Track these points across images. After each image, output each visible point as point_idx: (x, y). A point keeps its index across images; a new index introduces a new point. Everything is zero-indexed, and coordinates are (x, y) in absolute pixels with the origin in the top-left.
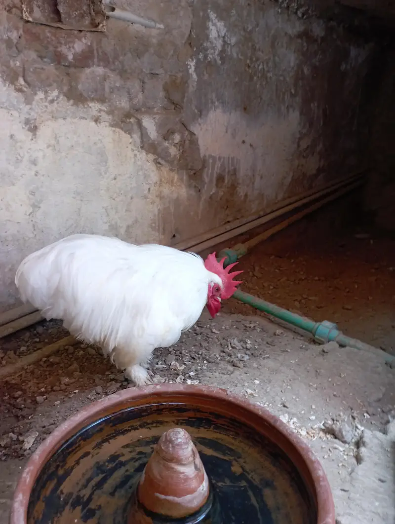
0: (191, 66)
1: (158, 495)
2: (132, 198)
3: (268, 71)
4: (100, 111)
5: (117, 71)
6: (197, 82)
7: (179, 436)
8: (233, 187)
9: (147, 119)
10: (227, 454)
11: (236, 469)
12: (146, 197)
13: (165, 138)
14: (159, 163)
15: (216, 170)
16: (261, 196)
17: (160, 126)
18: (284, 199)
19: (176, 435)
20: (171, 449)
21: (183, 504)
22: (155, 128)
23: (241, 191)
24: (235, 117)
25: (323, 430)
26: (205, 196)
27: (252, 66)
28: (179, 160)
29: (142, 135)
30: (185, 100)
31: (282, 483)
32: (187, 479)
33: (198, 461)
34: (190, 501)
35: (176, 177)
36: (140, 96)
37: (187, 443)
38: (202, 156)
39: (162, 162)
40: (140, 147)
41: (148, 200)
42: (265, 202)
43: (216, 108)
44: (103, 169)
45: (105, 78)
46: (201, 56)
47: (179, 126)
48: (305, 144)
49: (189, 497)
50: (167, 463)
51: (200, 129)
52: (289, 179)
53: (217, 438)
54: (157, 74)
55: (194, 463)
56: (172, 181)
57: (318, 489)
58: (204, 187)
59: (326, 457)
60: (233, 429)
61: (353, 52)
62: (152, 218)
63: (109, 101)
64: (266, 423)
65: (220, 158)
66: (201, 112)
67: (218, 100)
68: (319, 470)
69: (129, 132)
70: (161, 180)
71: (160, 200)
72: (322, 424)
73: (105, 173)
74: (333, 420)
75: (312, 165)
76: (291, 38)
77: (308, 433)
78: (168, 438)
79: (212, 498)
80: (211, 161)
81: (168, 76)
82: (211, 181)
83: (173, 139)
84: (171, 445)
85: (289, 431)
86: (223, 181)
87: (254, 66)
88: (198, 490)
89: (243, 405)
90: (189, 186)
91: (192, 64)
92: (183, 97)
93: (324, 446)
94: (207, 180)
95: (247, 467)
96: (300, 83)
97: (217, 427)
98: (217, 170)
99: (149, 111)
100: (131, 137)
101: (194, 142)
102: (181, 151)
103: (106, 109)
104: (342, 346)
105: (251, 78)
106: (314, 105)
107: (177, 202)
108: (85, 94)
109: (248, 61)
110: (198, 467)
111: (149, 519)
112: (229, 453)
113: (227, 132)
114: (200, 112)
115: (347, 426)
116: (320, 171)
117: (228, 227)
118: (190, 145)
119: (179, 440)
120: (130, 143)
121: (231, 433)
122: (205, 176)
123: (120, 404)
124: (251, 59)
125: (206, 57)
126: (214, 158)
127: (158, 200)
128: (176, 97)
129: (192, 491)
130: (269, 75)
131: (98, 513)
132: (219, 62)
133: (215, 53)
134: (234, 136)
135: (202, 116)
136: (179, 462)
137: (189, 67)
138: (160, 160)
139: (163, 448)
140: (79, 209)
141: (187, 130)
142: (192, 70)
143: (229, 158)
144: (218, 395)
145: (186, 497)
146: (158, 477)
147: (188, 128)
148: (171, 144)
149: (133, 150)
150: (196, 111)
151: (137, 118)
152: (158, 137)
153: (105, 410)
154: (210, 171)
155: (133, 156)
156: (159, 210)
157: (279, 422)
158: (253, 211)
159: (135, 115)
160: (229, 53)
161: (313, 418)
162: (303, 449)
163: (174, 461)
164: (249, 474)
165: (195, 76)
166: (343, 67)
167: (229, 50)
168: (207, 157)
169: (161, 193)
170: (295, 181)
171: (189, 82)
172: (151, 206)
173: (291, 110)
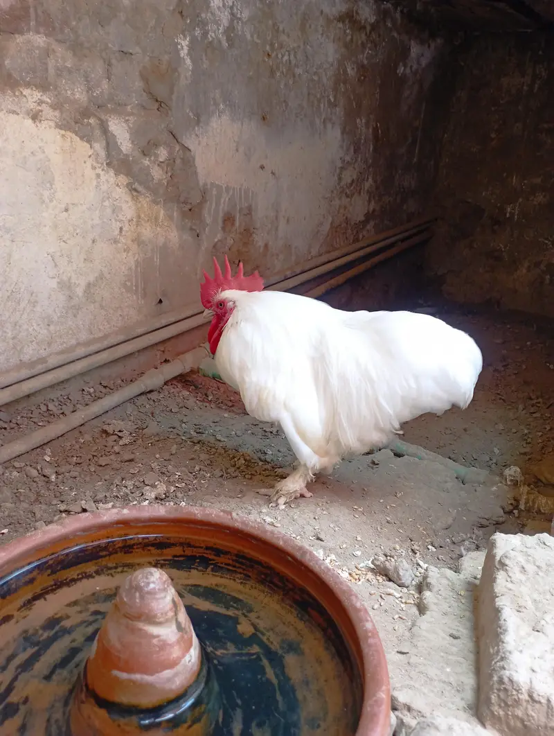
0: (182, 46)
1: (116, 673)
2: (93, 242)
3: (297, 66)
4: (40, 102)
5: (68, 44)
6: (192, 71)
7: (152, 579)
8: (248, 232)
9: (117, 122)
10: (233, 607)
11: (245, 628)
12: (116, 241)
13: (145, 153)
14: (135, 190)
15: (221, 207)
16: (288, 247)
17: (135, 134)
18: (320, 254)
19: (147, 578)
20: (138, 601)
21: (157, 686)
22: (127, 136)
23: (259, 240)
24: (250, 128)
25: (372, 570)
26: (206, 245)
27: (273, 55)
28: (167, 187)
29: (108, 144)
30: (174, 97)
31: (313, 644)
32: (164, 645)
33: (183, 617)
34: (169, 680)
35: (162, 212)
36: (105, 85)
37: (165, 590)
38: (201, 183)
39: (140, 188)
40: (105, 163)
41: (119, 245)
42: (293, 258)
43: (221, 113)
44: (46, 194)
45: (47, 52)
46: (198, 32)
47: (165, 136)
48: (348, 176)
49: (167, 673)
50: (131, 622)
51: (197, 142)
52: (326, 227)
53: (216, 585)
54: (131, 54)
55: (177, 620)
56: (156, 219)
57: (365, 650)
58: (204, 230)
59: (376, 607)
60: (240, 570)
61: (415, 49)
62: (126, 273)
63: (56, 88)
64: (290, 558)
65: (228, 189)
66: (199, 118)
67: (224, 102)
68: (367, 621)
69: (87, 138)
70: (139, 217)
71: (139, 246)
72: (370, 562)
73: (51, 201)
74: (386, 556)
75: (359, 208)
76: (329, 21)
77: (350, 574)
78: (134, 584)
79: (204, 672)
80: (214, 192)
81: (147, 58)
82: (215, 222)
83: (157, 156)
84: (137, 594)
85: (322, 567)
86: (233, 224)
87: (277, 55)
88: (183, 661)
89: (256, 532)
90: (182, 228)
91: (184, 43)
92: (172, 92)
93: (372, 592)
94: (208, 220)
95: (261, 625)
96: (342, 87)
97: (217, 568)
98: (224, 207)
99: (119, 109)
100: (91, 147)
101: (188, 162)
102: (170, 174)
103: (49, 101)
104: (398, 455)
105: (272, 73)
106: (361, 122)
107: (164, 250)
108: (16, 75)
109: (268, 48)
110: (183, 626)
111: (103, 713)
112: (235, 605)
113: (237, 150)
114: (198, 116)
115: (405, 563)
116: (369, 217)
118: (182, 165)
119: (152, 586)
120: (90, 156)
121: (239, 576)
122: (205, 213)
123: (64, 540)
124: (272, 45)
125: (205, 34)
126: (219, 187)
127: (134, 247)
128: (161, 90)
129: (172, 664)
130: (298, 71)
131: (23, 709)
132: (225, 44)
133: (219, 29)
134: (248, 157)
135: (201, 125)
136: (151, 619)
137: (179, 47)
138: (136, 185)
139: (125, 599)
140: (10, 255)
141: (178, 142)
142: (184, 52)
143: (240, 189)
144: (218, 521)
145: (161, 674)
146: (118, 645)
147: (179, 140)
148: (154, 163)
149: (94, 168)
150: (191, 115)
151: (100, 119)
152: (133, 150)
153: (38, 549)
154: (213, 208)
155: (94, 176)
156: (137, 261)
157: (308, 555)
158: (277, 269)
159: (97, 114)
160: (240, 33)
161: (359, 553)
162: (344, 592)
163: (143, 619)
164: (263, 634)
165: (188, 61)
166: (401, 70)
167: (239, 28)
168: (209, 187)
169: (139, 235)
170: (335, 229)
171: (179, 70)
172: (124, 255)
173: (329, 126)
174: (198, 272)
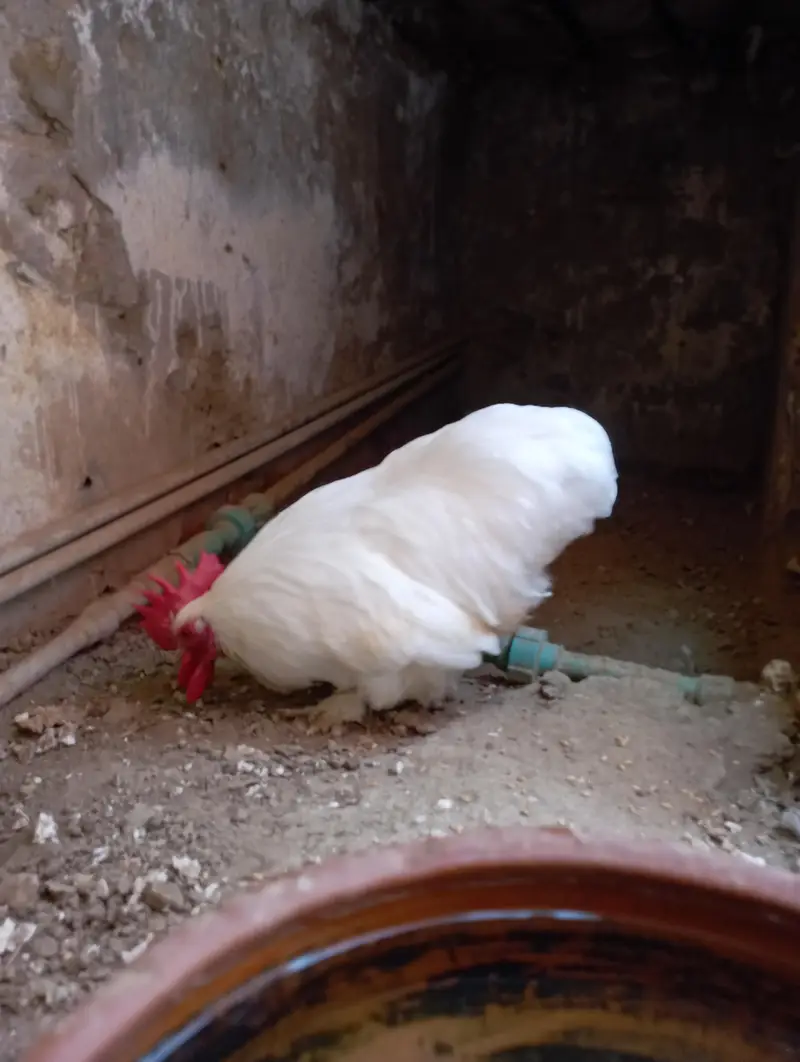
0: (81, 25)
3: (262, 85)
6: (102, 72)
8: (217, 359)
13: (33, 211)
14: (23, 277)
15: (173, 312)
16: (279, 382)
17: (13, 175)
18: (326, 394)
23: (237, 370)
24: (203, 180)
26: (152, 381)
27: (226, 62)
28: (78, 277)
30: (76, 112)
35: (74, 319)
38: (135, 269)
39: (32, 274)
41: (4, 380)
43: (155, 150)
46: (104, 5)
47: (65, 183)
48: (352, 270)
51: (122, 198)
52: (329, 352)
56: (66, 330)
58: (149, 353)
61: (415, 85)
62: (20, 431)
65: (179, 283)
66: (120, 156)
67: (159, 132)
70: (34, 328)
71: (40, 379)
75: (370, 321)
76: (299, 21)
80: (159, 286)
81: (21, 41)
82: (165, 337)
83: (55, 218)
86: (194, 344)
87: (231, 64)
90: (112, 348)
91: (84, 20)
92: (71, 106)
94: (154, 335)
96: (328, 130)
98: (176, 312)
101: (110, 231)
102: (79, 252)
105: (227, 92)
106: (358, 187)
107: (85, 387)
109: (216, 49)
113: (187, 216)
114: (119, 152)
116: (383, 335)
117: (220, 456)
118: (100, 238)
122: (148, 322)
124: (222, 46)
125: (116, 11)
126: (165, 280)
127: (31, 383)
128: (52, 99)
130: (266, 94)
132: (150, 33)
133: (138, 6)
134: (205, 228)
135: (125, 166)
137: (76, 25)
138: (24, 268)
141: (90, 195)
142: (85, 36)
143: (199, 284)
147: (92, 190)
148: (51, 229)
150: (107, 148)
152: (11, 203)
154: (160, 311)
156: (39, 410)
158: (268, 419)
160: (172, 17)
165: (94, 55)
166: (400, 112)
167: (171, 9)
168: (148, 276)
169: (37, 361)
170: (341, 353)
171: (81, 65)
172: (14, 398)
173: (317, 189)
174: (147, 427)
